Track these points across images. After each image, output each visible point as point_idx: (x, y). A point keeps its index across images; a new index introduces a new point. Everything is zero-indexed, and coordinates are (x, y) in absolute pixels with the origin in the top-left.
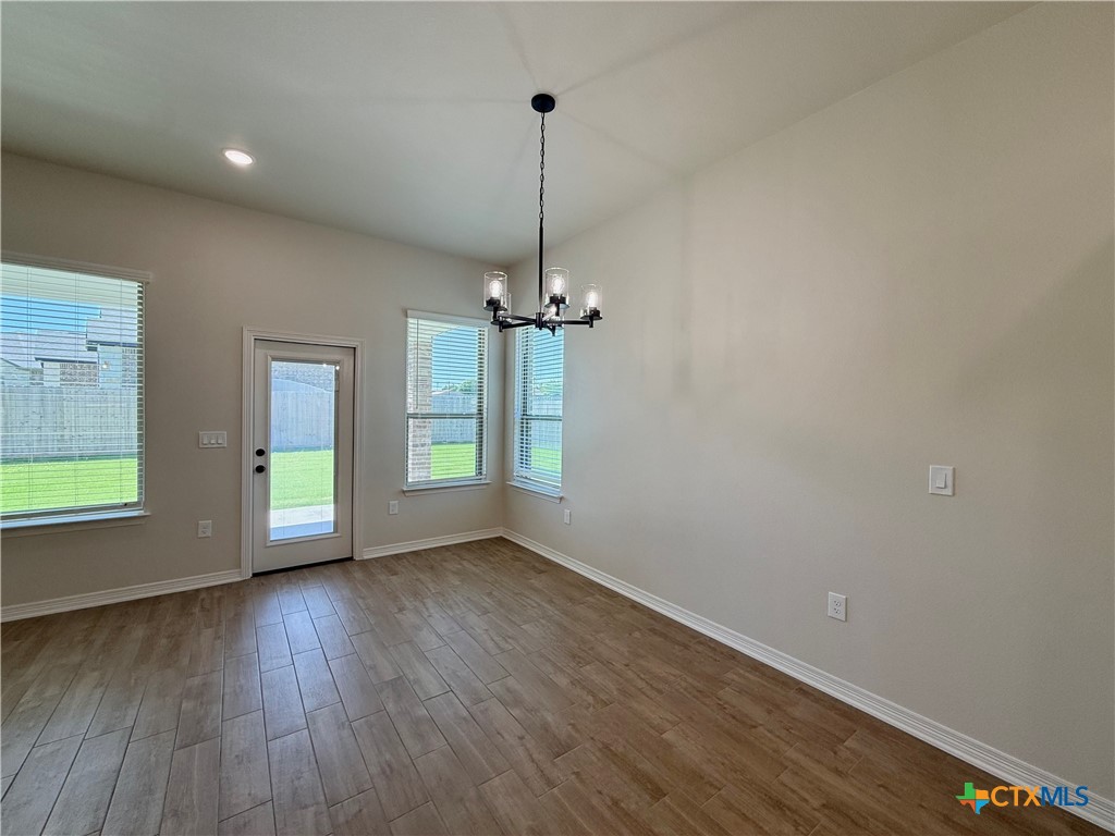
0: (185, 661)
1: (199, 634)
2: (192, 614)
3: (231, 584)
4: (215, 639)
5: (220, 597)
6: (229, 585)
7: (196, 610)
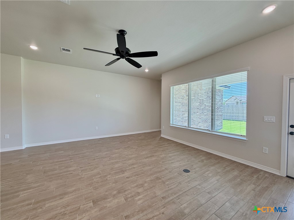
0: (239, 190)
1: (249, 185)
2: (253, 177)
3: (275, 175)
4: (253, 190)
5: (267, 177)
6: (274, 175)
7: (255, 176)
